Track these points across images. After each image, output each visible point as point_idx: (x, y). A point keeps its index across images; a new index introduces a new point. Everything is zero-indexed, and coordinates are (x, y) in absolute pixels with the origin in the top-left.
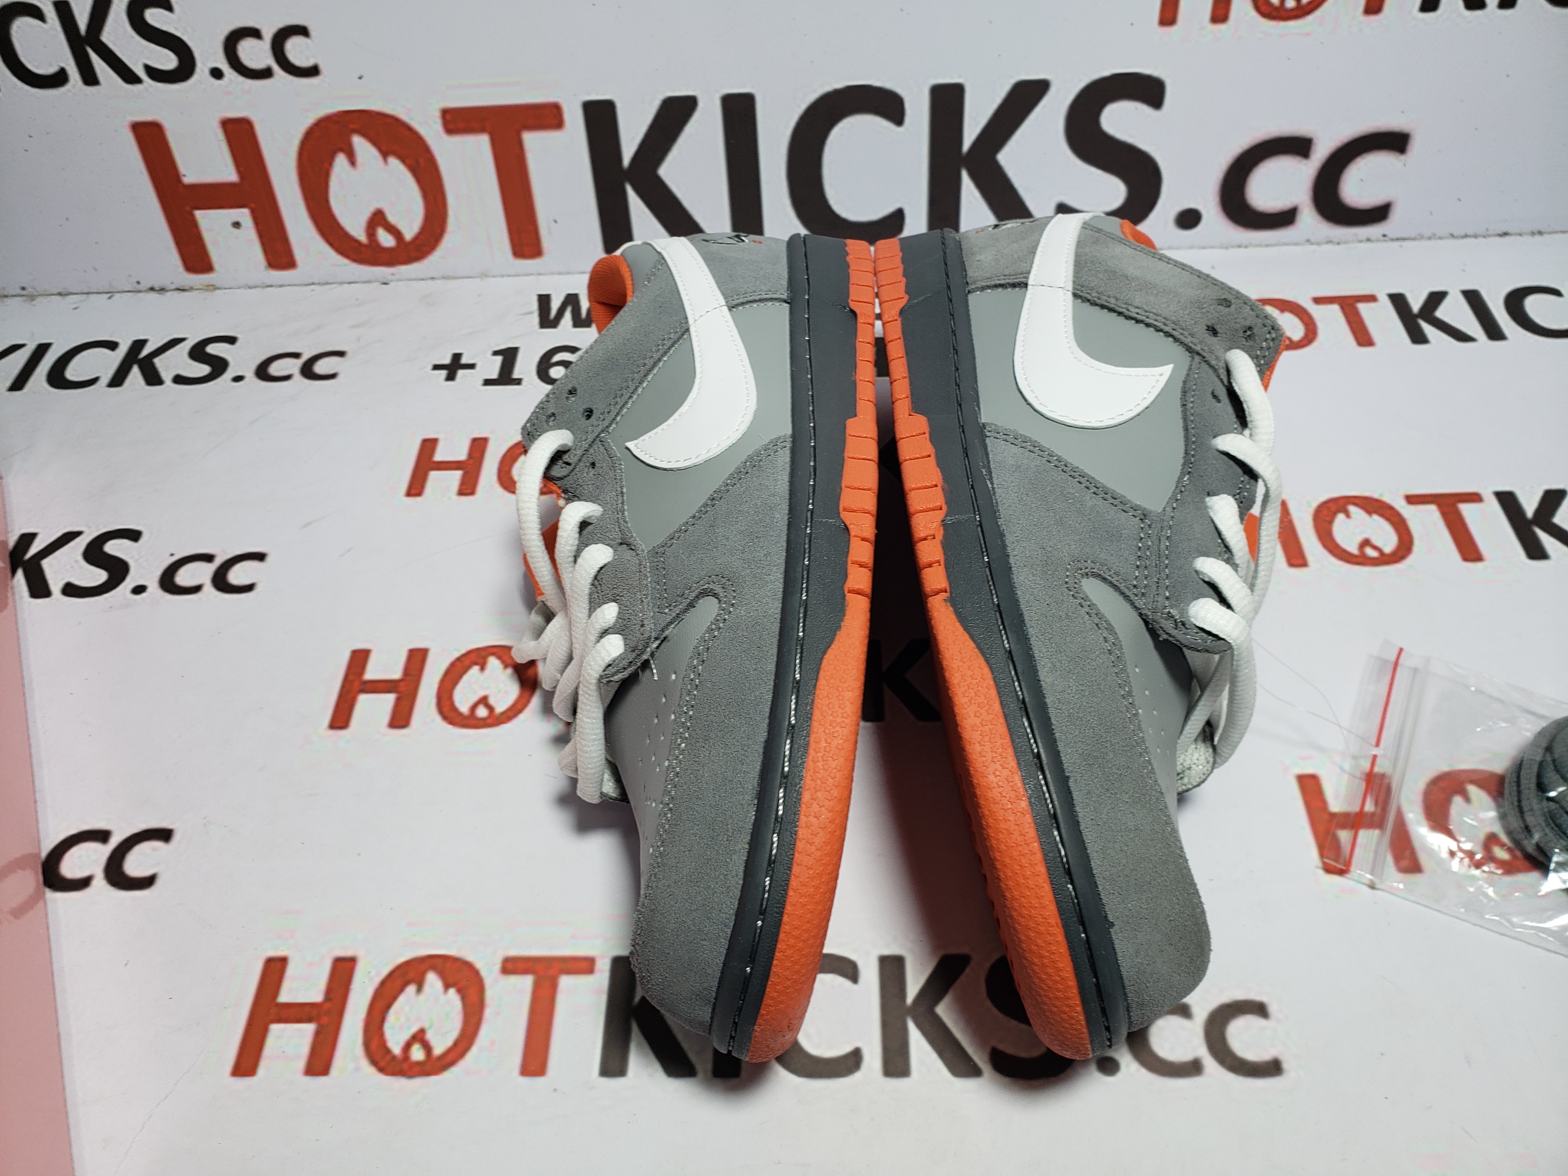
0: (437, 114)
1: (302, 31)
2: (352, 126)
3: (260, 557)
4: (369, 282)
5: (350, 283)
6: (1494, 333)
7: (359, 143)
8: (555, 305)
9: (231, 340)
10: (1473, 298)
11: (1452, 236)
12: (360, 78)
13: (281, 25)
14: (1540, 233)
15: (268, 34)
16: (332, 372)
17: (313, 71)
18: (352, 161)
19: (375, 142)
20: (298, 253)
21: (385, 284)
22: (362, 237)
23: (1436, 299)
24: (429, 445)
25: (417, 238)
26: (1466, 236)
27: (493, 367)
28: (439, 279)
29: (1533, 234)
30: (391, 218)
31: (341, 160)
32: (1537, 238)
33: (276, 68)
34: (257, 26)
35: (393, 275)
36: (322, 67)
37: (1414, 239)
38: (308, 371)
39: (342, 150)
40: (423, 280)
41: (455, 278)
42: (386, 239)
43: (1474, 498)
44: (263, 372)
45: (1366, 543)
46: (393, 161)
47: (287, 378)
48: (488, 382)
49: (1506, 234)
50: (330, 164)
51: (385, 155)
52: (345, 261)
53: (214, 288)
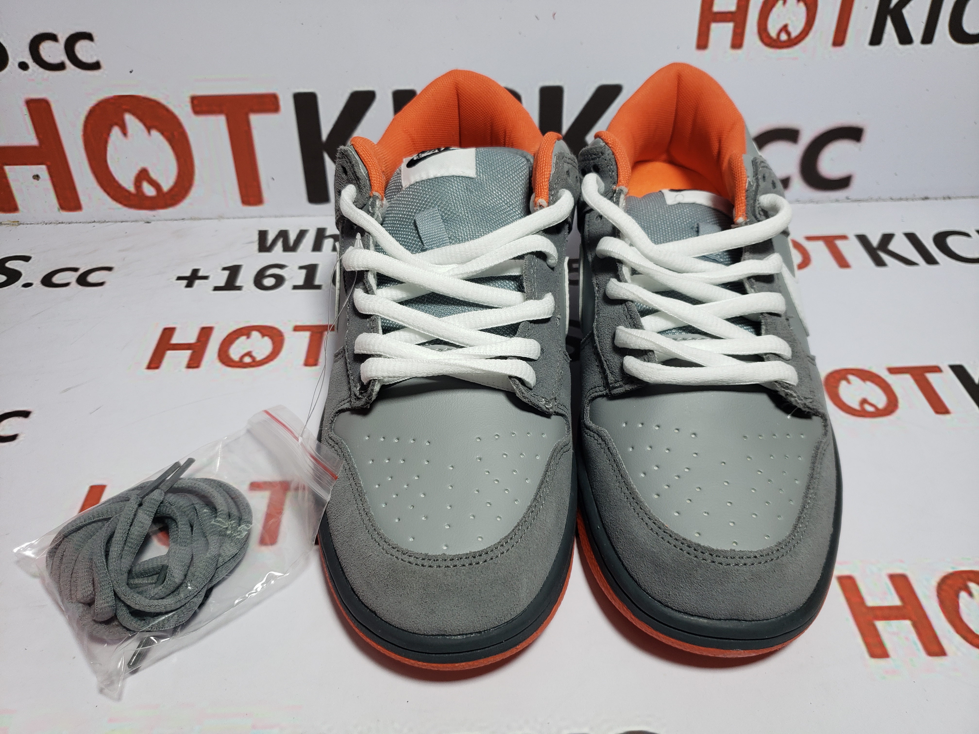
0: (188, 100)
1: (88, 37)
2: (124, 107)
3: (25, 414)
4: (136, 221)
5: (122, 222)
6: (930, 260)
7: (129, 119)
8: (271, 237)
9: (26, 259)
10: (912, 238)
11: (892, 199)
12: (131, 72)
13: (72, 32)
14: (949, 198)
15: (62, 38)
16: (101, 281)
17: (96, 66)
18: (124, 132)
19: (141, 119)
20: (83, 199)
21: (148, 222)
22: (131, 188)
23: (887, 238)
24: (168, 332)
25: (172, 190)
26: (901, 199)
27: (222, 278)
28: (188, 219)
29: (944, 198)
30: (153, 175)
31: (116, 131)
32: (948, 201)
33: (68, 63)
34: (55, 32)
35: (154, 216)
36: (102, 63)
37: (866, 200)
38: (82, 281)
39: (117, 124)
40: (176, 220)
41: (200, 219)
42: (149, 190)
43: (936, 369)
44: (47, 281)
45: (864, 401)
46: (155, 134)
47: (67, 285)
48: (217, 289)
49: (926, 198)
50: (108, 134)
51: (149, 129)
52: (119, 206)
53: (18, 223)
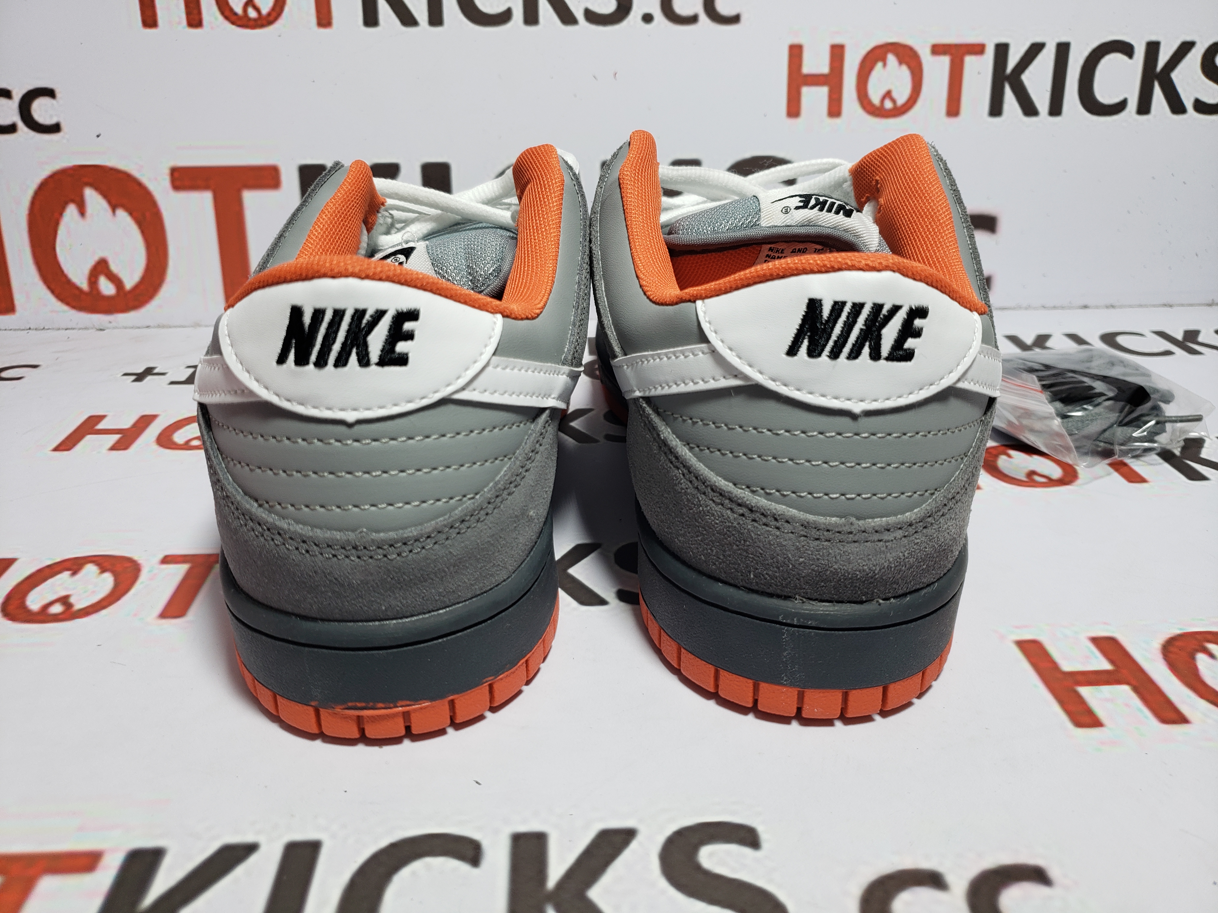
0: (167, 172)
1: (50, 93)
2: (86, 180)
4: (86, 328)
5: (66, 329)
7: (91, 195)
10: (1073, 336)
11: (1043, 307)
12: (98, 136)
13: (31, 87)
14: (1113, 307)
15: (17, 96)
17: (55, 128)
18: (82, 211)
19: (105, 195)
20: (19, 298)
21: (101, 330)
22: (84, 285)
23: (1043, 338)
24: (95, 419)
25: (136, 287)
26: (1055, 308)
27: (182, 375)
28: (155, 327)
29: (1107, 307)
30: (114, 267)
31: (71, 210)
32: (1112, 311)
34: (9, 88)
35: (110, 322)
36: (63, 126)
37: (1014, 309)
39: (73, 201)
40: (139, 328)
41: (170, 327)
42: (106, 288)
46: (122, 214)
48: (174, 383)
49: (1086, 307)
50: (61, 214)
51: (114, 208)
52: (65, 308)
